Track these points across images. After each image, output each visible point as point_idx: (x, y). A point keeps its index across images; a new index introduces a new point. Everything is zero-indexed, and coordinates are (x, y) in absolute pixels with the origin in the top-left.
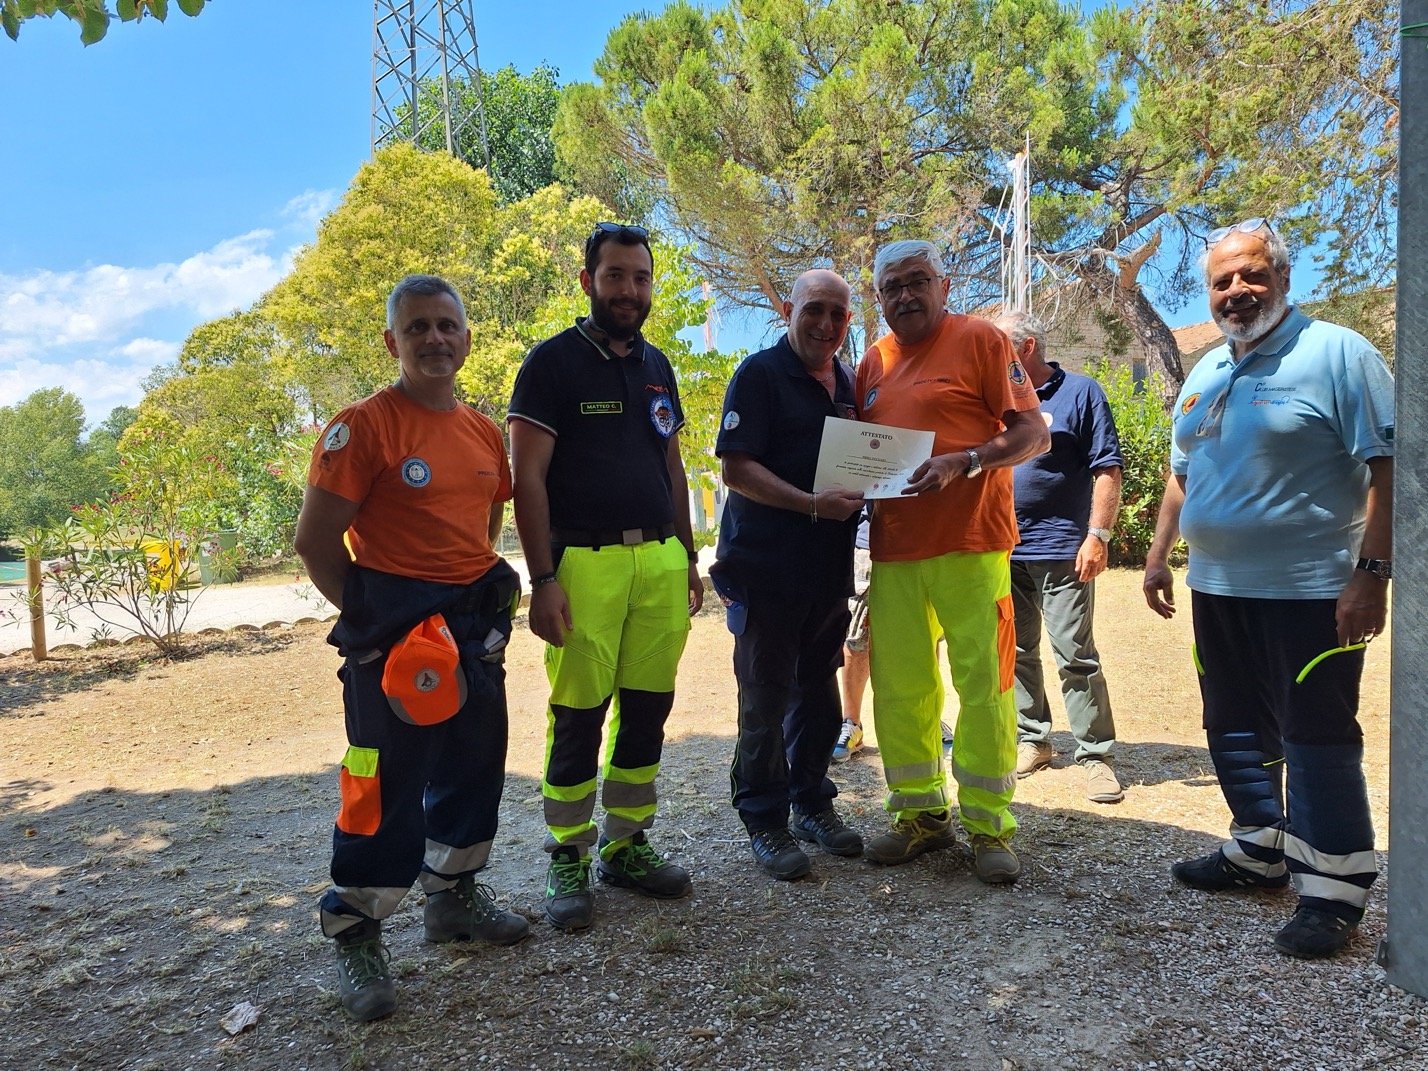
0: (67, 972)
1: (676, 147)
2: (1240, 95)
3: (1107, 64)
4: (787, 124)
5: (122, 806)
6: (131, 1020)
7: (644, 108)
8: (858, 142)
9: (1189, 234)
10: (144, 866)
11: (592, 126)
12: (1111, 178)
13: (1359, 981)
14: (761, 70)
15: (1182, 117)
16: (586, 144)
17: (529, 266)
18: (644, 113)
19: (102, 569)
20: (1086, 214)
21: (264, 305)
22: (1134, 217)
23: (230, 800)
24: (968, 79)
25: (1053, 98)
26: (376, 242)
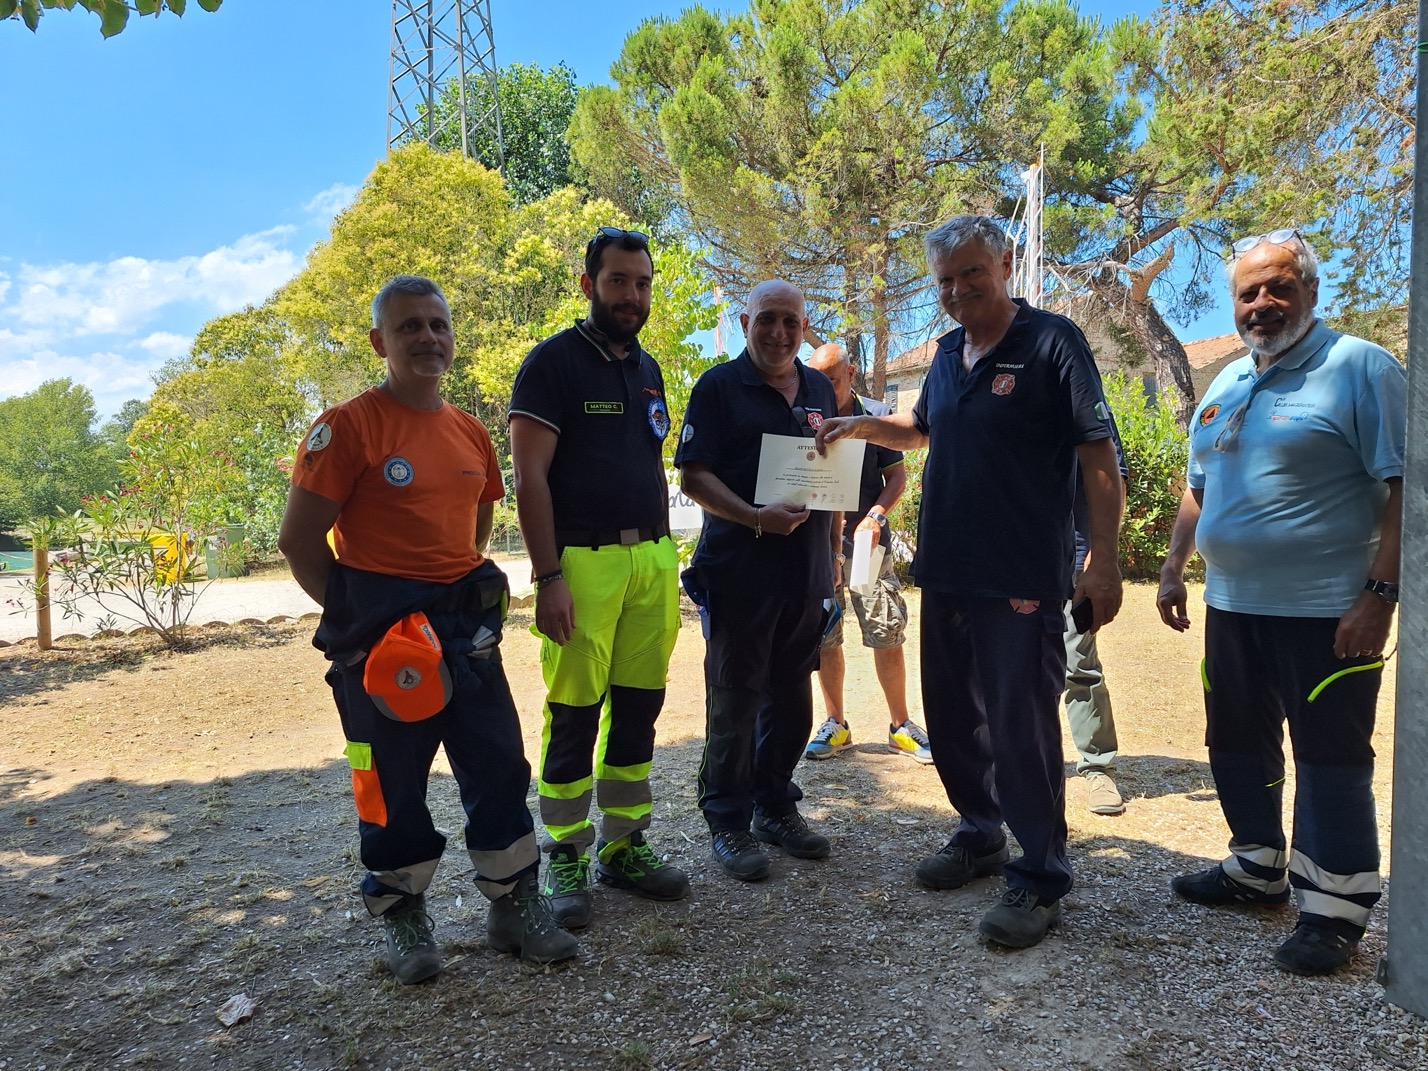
0: (64, 960)
1: (690, 152)
2: (1256, 110)
3: (1123, 76)
4: (803, 131)
5: (122, 796)
6: (127, 1009)
7: (660, 112)
8: (874, 150)
9: (1202, 249)
10: (144, 856)
11: (607, 129)
12: (1126, 192)
13: (1358, 999)
14: (780, 75)
15: (1198, 132)
16: (602, 147)
17: (541, 267)
18: (660, 117)
19: (109, 560)
20: (1098, 227)
21: (276, 301)
22: (1147, 230)
23: (231, 792)
24: (986, 89)
25: (1069, 110)
26: (389, 241)
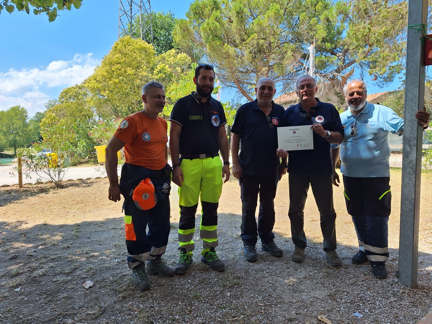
0: (40, 272)
1: (210, 39)
2: (378, 29)
3: (339, 18)
4: (243, 33)
5: (49, 229)
7: (201, 27)
8: (265, 39)
9: (363, 69)
10: (57, 245)
11: (185, 32)
12: (340, 52)
14: (236, 16)
15: (361, 35)
16: (183, 37)
17: (165, 73)
18: (201, 28)
19: (39, 161)
20: (332, 63)
21: (85, 83)
22: (346, 63)
23: (80, 228)
24: (298, 21)
25: (323, 27)
26: (119, 65)
